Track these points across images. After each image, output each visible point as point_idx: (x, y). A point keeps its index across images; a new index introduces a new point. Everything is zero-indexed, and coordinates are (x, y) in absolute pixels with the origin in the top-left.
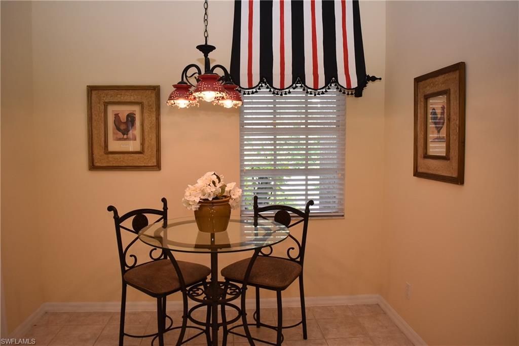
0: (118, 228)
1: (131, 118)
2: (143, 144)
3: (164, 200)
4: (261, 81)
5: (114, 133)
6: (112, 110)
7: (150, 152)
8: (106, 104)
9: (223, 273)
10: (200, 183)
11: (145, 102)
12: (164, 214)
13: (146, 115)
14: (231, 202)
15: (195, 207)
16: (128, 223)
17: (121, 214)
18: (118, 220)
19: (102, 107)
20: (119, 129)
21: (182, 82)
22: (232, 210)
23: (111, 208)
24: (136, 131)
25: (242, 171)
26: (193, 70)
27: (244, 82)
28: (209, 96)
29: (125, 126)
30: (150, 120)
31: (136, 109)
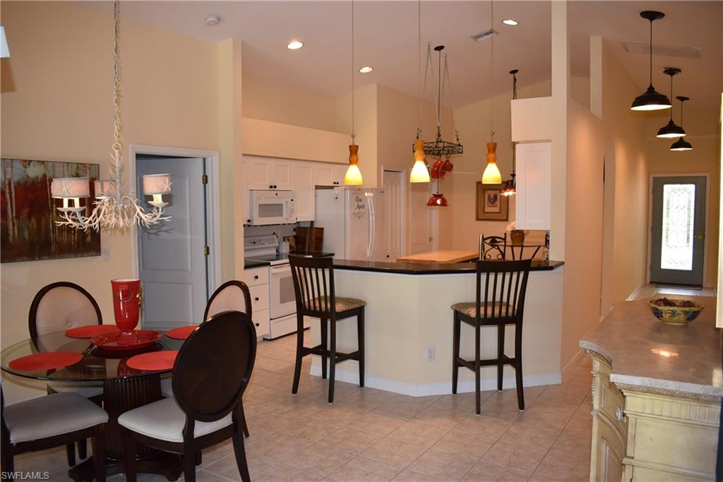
0: (483, 242)
1: (495, 197)
2: (500, 209)
3: (505, 234)
5: (488, 204)
6: (487, 193)
7: (504, 213)
8: (485, 190)
12: (504, 239)
14: (525, 233)
16: (488, 241)
17: (486, 237)
19: (483, 192)
20: (490, 202)
23: (482, 234)
24: (498, 203)
26: (509, 182)
29: (493, 200)
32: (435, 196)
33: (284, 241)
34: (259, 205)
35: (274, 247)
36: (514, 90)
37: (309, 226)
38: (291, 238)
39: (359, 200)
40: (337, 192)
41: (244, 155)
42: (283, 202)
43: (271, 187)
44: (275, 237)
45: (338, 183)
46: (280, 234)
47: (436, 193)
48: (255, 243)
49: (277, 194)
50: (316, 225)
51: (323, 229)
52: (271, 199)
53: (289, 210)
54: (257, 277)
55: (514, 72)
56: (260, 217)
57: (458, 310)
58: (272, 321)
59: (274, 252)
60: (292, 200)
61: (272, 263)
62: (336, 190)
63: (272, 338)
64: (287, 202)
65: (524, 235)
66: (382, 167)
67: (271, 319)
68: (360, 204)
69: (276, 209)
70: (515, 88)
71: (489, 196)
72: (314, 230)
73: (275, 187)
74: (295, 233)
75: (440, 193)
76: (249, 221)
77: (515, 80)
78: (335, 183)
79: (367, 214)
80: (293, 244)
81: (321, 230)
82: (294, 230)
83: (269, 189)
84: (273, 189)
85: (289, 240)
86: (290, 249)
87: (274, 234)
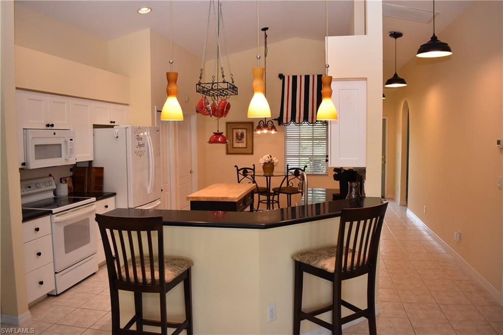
0: (238, 173)
1: (242, 135)
2: (246, 144)
3: (254, 165)
4: (291, 120)
5: (236, 140)
6: (235, 131)
7: (249, 147)
8: (233, 129)
9: (273, 190)
10: (264, 157)
11: (248, 128)
12: (254, 170)
13: (248, 133)
14: (274, 164)
15: (262, 165)
16: (241, 172)
17: (239, 169)
18: (238, 170)
19: (232, 130)
20: (237, 139)
21: (259, 126)
22: (275, 167)
23: (236, 166)
24: (244, 140)
25: (285, 155)
26: (262, 122)
27: (284, 121)
28: (265, 131)
29: (240, 138)
30: (250, 135)
31: (244, 131)
32: (216, 134)
33: (61, 182)
34: (35, 146)
35: (50, 190)
36: (266, 45)
37: (87, 165)
38: (68, 179)
39: (139, 138)
40: (117, 130)
41: (17, 88)
42: (61, 141)
43: (48, 125)
44: (52, 178)
45: (114, 122)
46: (58, 175)
47: (216, 132)
48: (30, 187)
49: (55, 134)
50: (95, 165)
51: (103, 168)
52: (48, 139)
53: (69, 150)
54: (37, 229)
55: (265, 29)
56: (36, 159)
57: (298, 260)
58: (56, 275)
59: (51, 195)
60: (71, 140)
61: (54, 210)
62: (116, 130)
63: (58, 293)
64: (66, 142)
65: (274, 166)
66: (155, 107)
67: (56, 273)
68: (141, 143)
69: (54, 150)
70: (266, 43)
71: (237, 134)
72: (93, 171)
73: (52, 125)
74: (71, 174)
75: (220, 132)
76: (24, 164)
77: (266, 36)
78: (111, 122)
79: (146, 152)
80: (71, 185)
81: (102, 169)
82: (71, 170)
83: (46, 128)
84: (50, 128)
85: (66, 181)
86: (69, 191)
87: (50, 175)
